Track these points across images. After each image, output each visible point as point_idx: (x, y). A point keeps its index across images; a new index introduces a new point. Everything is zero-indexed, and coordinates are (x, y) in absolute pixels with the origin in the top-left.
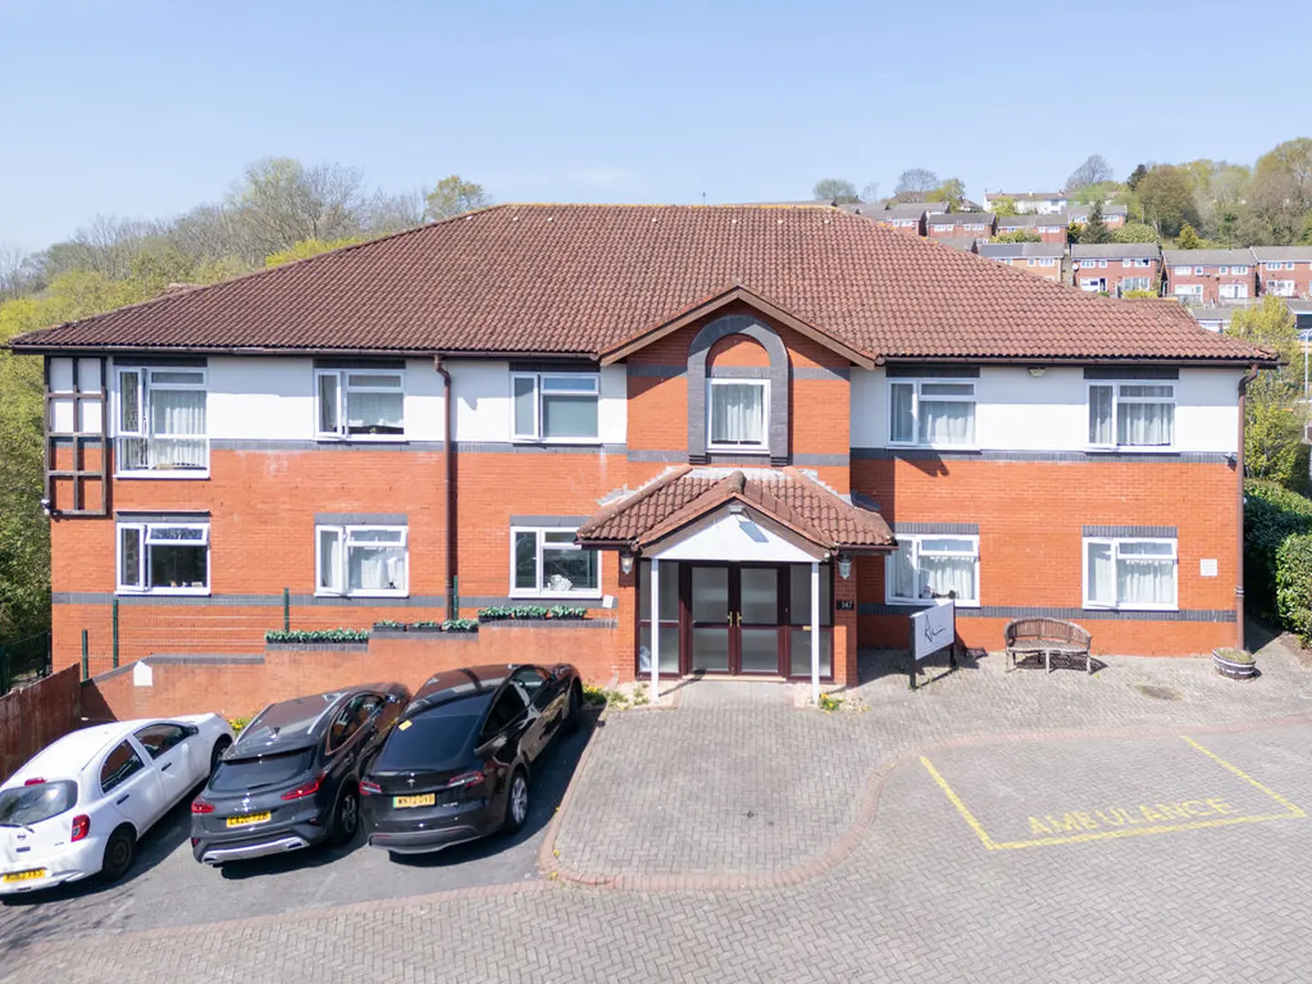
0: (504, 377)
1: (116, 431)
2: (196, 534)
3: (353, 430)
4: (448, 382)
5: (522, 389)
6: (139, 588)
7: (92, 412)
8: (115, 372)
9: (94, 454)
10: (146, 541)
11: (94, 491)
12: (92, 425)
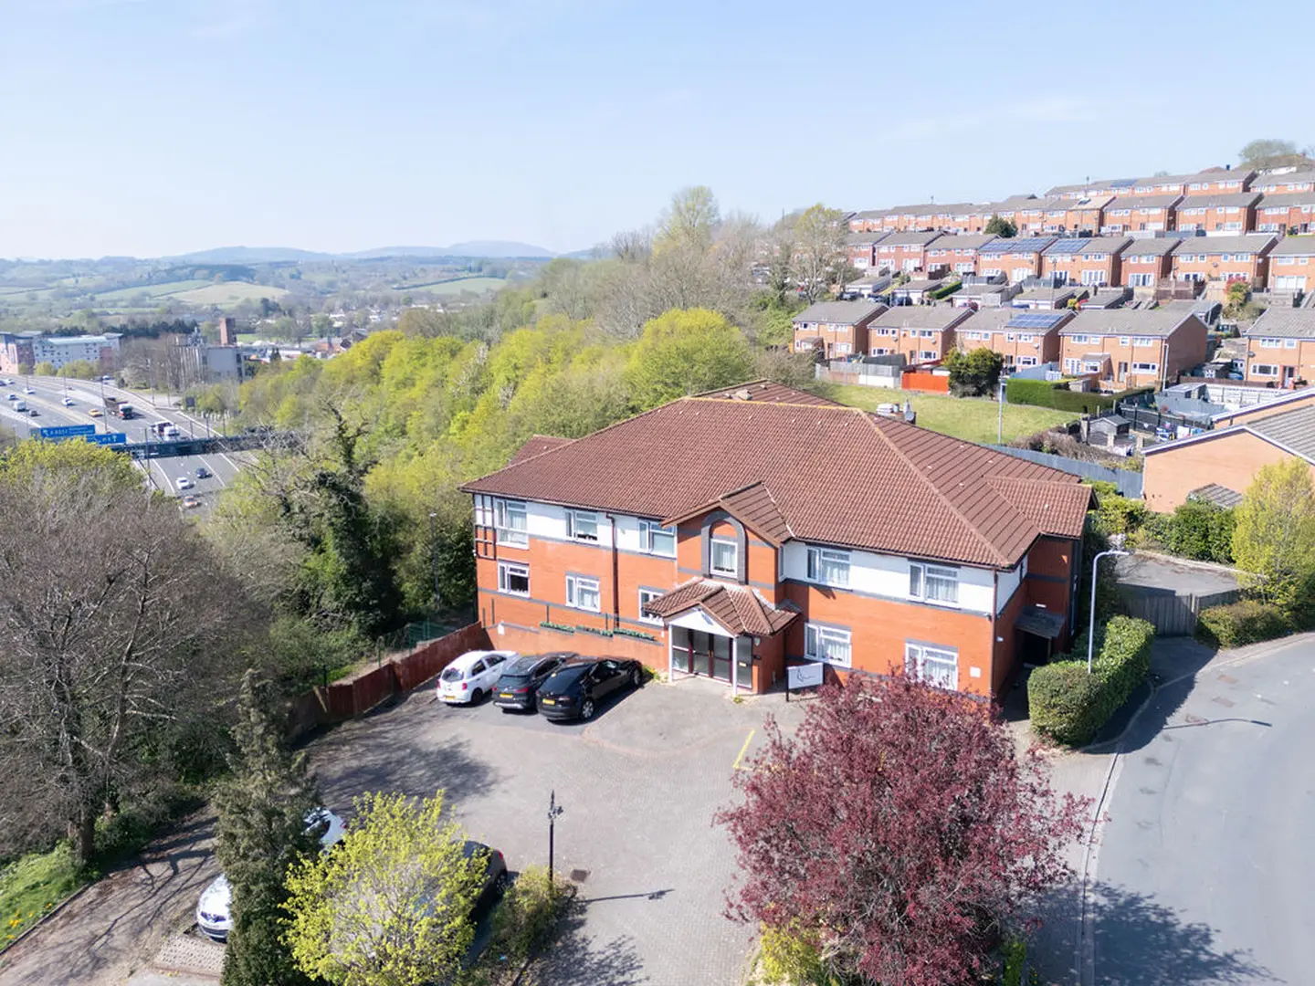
0: (635, 522)
1: (497, 525)
2: (523, 572)
3: (580, 536)
4: (613, 521)
5: (642, 528)
6: (505, 591)
7: (489, 515)
8: (496, 501)
9: (490, 533)
10: (508, 572)
11: (490, 548)
12: (489, 523)
